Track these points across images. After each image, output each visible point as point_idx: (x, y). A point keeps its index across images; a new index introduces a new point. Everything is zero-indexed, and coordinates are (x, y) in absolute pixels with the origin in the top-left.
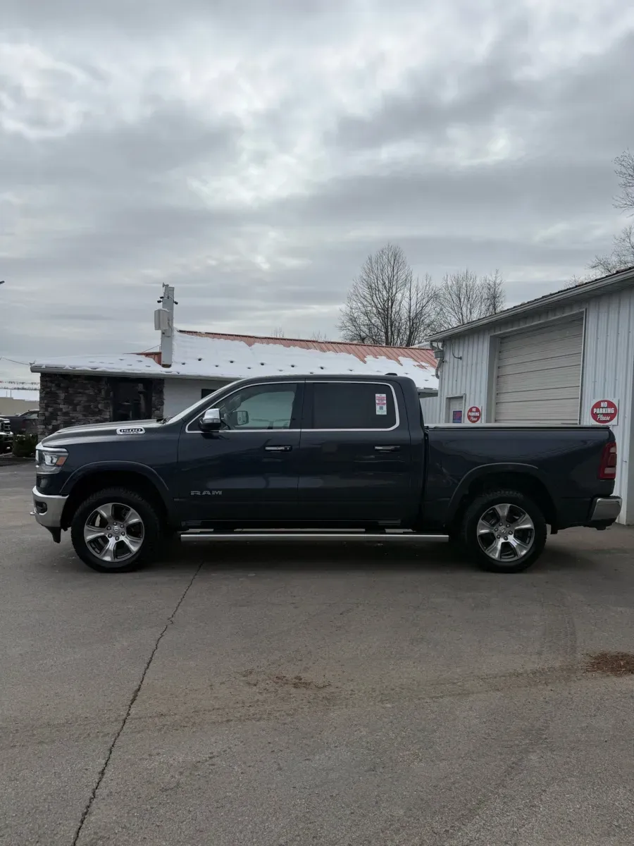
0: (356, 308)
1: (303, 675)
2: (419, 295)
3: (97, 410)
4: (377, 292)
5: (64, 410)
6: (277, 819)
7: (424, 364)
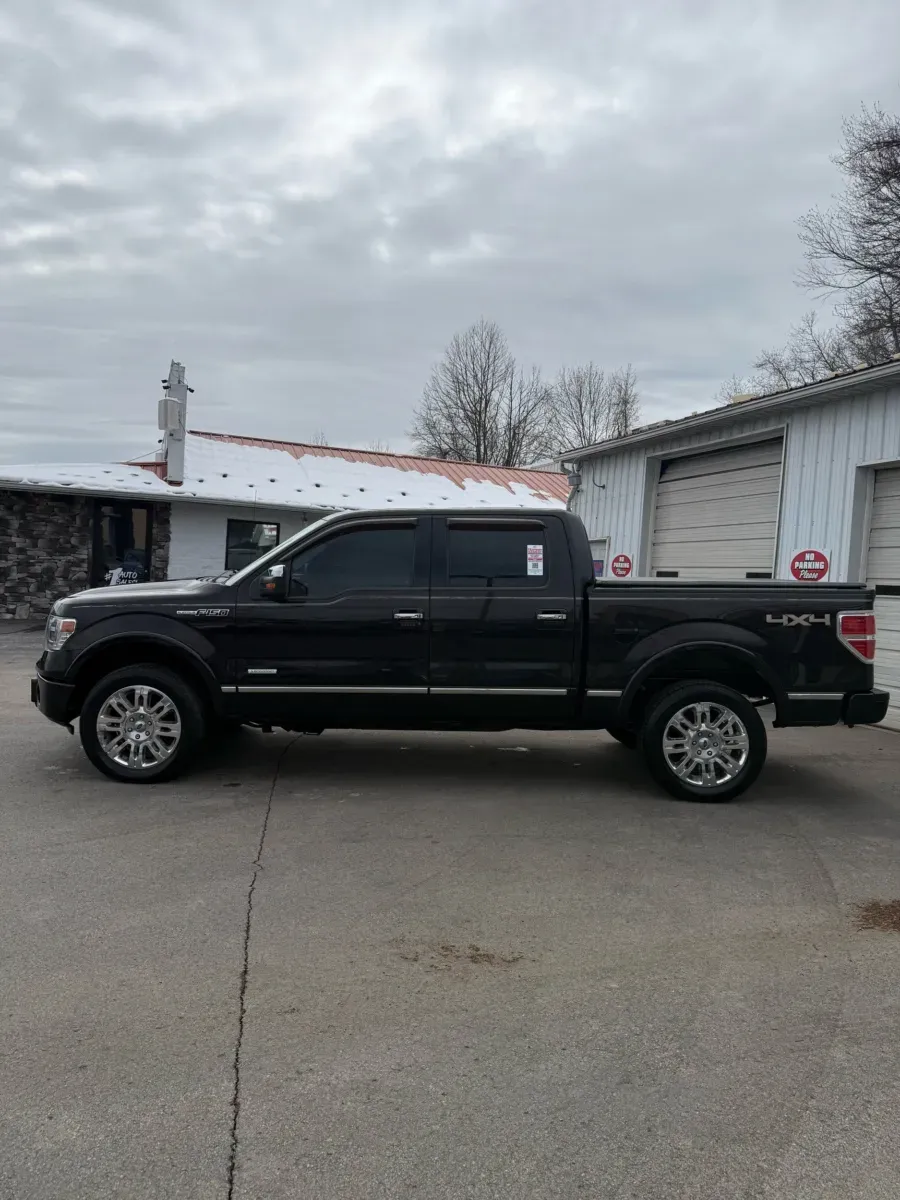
0: (436, 409)
1: (480, 945)
2: (524, 394)
3: (69, 546)
4: (466, 388)
5: (18, 545)
6: (518, 1162)
7: (543, 493)
